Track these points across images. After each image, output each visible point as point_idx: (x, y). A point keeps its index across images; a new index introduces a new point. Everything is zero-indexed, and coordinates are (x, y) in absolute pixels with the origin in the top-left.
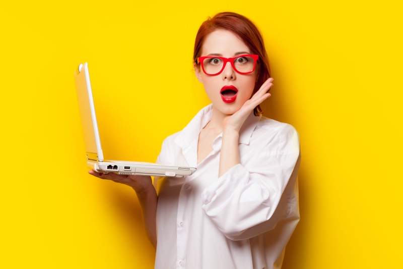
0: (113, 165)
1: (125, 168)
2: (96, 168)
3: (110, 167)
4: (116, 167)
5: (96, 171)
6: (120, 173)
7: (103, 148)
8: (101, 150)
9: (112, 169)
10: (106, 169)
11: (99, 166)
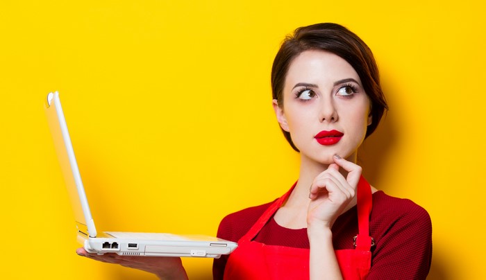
0: (111, 243)
1: (130, 245)
2: (87, 247)
3: (106, 245)
4: (115, 245)
5: (88, 251)
6: (121, 254)
7: (94, 216)
8: (92, 220)
9: (109, 247)
10: (100, 248)
11: (90, 244)
